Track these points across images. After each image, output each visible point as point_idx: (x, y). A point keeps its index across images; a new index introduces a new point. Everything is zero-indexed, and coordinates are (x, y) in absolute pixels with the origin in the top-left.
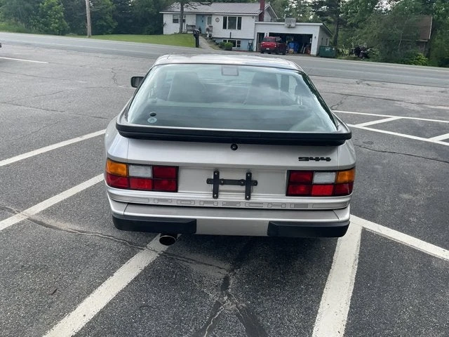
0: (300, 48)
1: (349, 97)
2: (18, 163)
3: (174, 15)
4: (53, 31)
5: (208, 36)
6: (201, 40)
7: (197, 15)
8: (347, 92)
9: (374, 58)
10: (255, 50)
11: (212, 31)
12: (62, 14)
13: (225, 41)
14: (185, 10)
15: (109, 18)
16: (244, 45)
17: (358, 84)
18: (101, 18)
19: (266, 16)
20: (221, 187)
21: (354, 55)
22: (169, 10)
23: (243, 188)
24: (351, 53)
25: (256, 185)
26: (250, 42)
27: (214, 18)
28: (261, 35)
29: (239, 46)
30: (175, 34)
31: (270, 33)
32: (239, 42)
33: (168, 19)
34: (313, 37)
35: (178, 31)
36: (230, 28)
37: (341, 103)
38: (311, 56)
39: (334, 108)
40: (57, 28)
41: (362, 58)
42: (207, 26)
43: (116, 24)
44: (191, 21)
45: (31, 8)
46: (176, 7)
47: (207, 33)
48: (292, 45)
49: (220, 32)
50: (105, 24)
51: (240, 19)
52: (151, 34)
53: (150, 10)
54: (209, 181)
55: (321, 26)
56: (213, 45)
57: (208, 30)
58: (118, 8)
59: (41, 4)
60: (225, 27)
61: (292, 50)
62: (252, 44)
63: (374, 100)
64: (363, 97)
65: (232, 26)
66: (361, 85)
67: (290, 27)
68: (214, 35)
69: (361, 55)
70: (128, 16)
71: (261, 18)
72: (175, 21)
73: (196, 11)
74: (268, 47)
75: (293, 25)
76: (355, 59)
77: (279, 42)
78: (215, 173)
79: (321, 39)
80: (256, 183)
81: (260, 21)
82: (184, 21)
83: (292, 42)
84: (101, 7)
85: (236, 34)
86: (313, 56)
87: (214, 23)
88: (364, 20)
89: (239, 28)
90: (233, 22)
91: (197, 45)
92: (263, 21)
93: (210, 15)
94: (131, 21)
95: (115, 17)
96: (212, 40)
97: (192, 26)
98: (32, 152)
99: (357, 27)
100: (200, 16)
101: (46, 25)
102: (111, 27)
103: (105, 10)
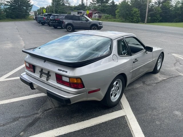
4: (134, 21)
12: (139, 15)
15: (158, 16)
18: (155, 16)
40: (136, 20)
43: (161, 18)
45: (128, 13)
50: (156, 18)
52: (177, 22)
53: (178, 12)
54: (40, 72)
58: (163, 12)
59: (132, 12)
70: (168, 15)
94: (169, 17)
95: (161, 16)
101: (132, 19)
102: (158, 20)
103: (158, 13)
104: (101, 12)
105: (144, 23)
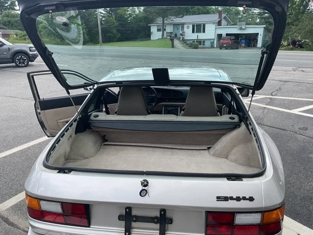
0: (250, 43)
1: (287, 83)
2: (14, 154)
3: (158, 26)
5: (181, 39)
6: (176, 42)
7: (174, 25)
8: (285, 78)
9: (307, 48)
10: (216, 46)
11: (184, 35)
13: (194, 42)
14: (165, 22)
15: (115, 31)
16: (208, 44)
17: (294, 71)
18: (110, 32)
19: (224, 22)
20: (134, 224)
21: (291, 46)
22: (154, 23)
23: (158, 226)
24: (289, 45)
25: (171, 223)
26: (212, 41)
27: (185, 26)
28: (220, 36)
29: (203, 44)
30: (159, 39)
31: (226, 34)
32: (204, 42)
33: (154, 29)
34: (259, 34)
35: (161, 37)
36: (197, 32)
37: (280, 89)
38: (257, 48)
39: (273, 94)
41: (297, 47)
42: (181, 32)
43: (119, 35)
44: (169, 29)
46: (159, 20)
47: (181, 37)
48: (243, 41)
49: (190, 35)
50: (112, 35)
51: (204, 26)
53: (142, 24)
54: (120, 218)
55: (264, 28)
56: (185, 45)
57: (181, 34)
58: (120, 24)
60: (193, 32)
61: (243, 45)
62: (213, 42)
63: (308, 85)
64: (299, 83)
65: (199, 31)
66: (297, 72)
67: (241, 29)
68: (186, 38)
69: (297, 46)
70: (127, 29)
71: (219, 23)
72: (159, 30)
73: (173, 22)
74: (225, 44)
75: (243, 27)
76: (292, 49)
77: (233, 40)
78: (126, 209)
79: (265, 36)
80: (171, 221)
81: (218, 26)
82: (165, 30)
83: (244, 39)
84: (110, 24)
85: (202, 36)
86: (259, 48)
87: (185, 29)
88: (298, 19)
89: (204, 32)
90: (199, 28)
91: (173, 46)
92: (221, 25)
93: (183, 25)
94: (129, 32)
95: (118, 31)
96: (184, 41)
97: (170, 33)
98: (28, 143)
99: (293, 25)
100: (176, 25)
102: (116, 38)
103: (112, 26)
104: (5, 27)
105: (99, 43)
